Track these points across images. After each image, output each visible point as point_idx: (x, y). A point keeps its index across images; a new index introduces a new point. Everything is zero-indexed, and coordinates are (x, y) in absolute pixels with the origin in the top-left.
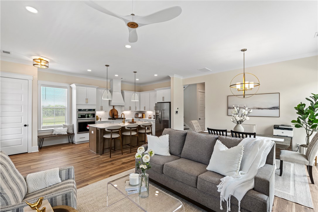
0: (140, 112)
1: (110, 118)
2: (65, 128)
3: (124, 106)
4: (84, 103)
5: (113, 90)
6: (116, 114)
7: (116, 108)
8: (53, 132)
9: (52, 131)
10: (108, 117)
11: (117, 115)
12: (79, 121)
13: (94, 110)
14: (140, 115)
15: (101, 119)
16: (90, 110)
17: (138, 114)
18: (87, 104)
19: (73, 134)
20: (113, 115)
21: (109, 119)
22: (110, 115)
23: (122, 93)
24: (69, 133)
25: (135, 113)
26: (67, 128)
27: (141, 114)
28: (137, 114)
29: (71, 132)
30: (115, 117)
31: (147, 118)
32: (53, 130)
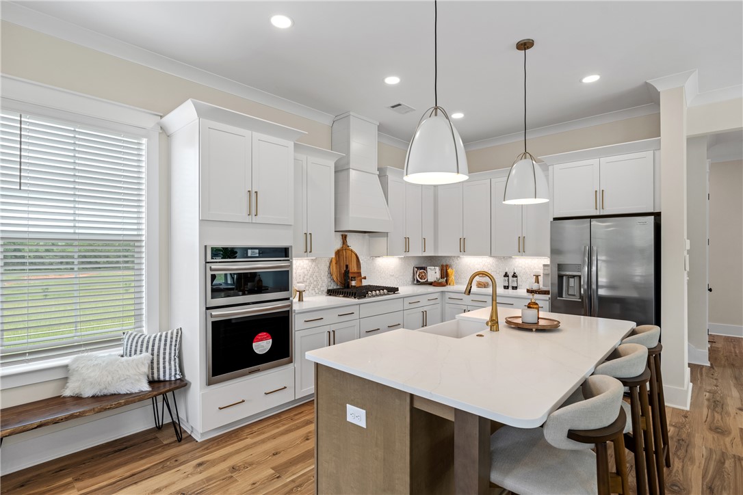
0: (432, 260)
1: (333, 286)
2: (138, 357)
3: (386, 234)
4: (241, 214)
5: (348, 163)
6: (356, 270)
7: (355, 244)
8: (66, 379)
9: (60, 375)
10: (326, 283)
11: (359, 274)
12: (215, 312)
13: (284, 252)
14: (433, 274)
15: (301, 293)
16: (265, 252)
17: (424, 268)
18: (255, 220)
19: (182, 384)
20: (347, 272)
21: (331, 292)
22: (331, 274)
23: (382, 175)
24: (159, 381)
25: (413, 264)
26: (149, 354)
27: (437, 269)
28: (421, 268)
29: (168, 372)
30: (353, 283)
31: (461, 284)
32: (66, 367)
